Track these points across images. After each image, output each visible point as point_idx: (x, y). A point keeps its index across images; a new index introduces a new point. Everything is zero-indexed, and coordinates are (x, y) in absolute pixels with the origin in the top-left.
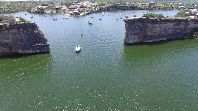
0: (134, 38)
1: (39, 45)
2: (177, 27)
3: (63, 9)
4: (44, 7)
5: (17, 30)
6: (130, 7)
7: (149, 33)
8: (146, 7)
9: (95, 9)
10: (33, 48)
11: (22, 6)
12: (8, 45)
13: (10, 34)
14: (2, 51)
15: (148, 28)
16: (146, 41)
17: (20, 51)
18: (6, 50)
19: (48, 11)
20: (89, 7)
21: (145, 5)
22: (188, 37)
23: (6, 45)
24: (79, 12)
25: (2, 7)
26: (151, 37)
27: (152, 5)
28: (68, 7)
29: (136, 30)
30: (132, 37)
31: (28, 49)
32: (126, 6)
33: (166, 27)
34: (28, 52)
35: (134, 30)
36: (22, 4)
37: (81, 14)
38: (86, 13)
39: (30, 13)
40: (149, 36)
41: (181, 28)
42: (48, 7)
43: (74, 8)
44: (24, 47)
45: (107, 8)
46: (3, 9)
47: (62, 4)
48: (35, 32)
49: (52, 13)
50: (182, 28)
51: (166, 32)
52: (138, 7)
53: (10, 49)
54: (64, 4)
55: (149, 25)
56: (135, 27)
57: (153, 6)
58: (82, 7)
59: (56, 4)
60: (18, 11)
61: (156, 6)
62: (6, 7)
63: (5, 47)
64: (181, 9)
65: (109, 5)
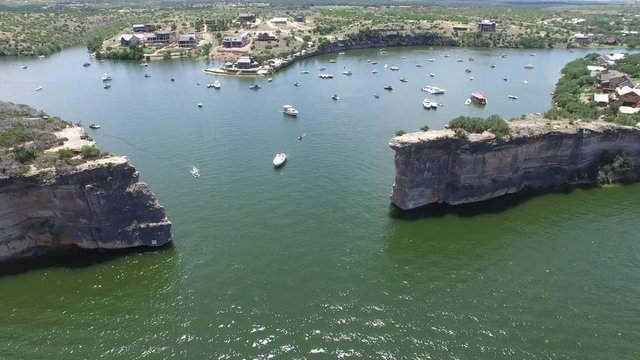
0: (422, 195)
1: (142, 226)
2: (550, 153)
3: (201, 43)
4: (141, 36)
5: (78, 186)
6: (417, 37)
7: (466, 178)
8: (469, 36)
9: (304, 46)
10: (124, 236)
11: (71, 28)
12: (51, 227)
13: (55, 197)
14: (33, 245)
15: (462, 164)
16: (457, 203)
17: (86, 244)
18: (46, 239)
19: (155, 54)
20: (285, 39)
21: (466, 29)
22: (584, 181)
23: (44, 224)
24: (255, 63)
25: (8, 34)
26: (471, 190)
27: (486, 30)
28: (219, 36)
29: (426, 173)
30: (416, 192)
31: (110, 239)
32: (403, 33)
33: (515, 158)
34: (110, 245)
35: (421, 172)
36: (69, 22)
37: (261, 71)
38: (278, 62)
39: (99, 57)
40: (465, 187)
41: (561, 156)
42: (154, 39)
43: (238, 44)
44: (97, 233)
45: (343, 42)
46: (12, 42)
47: (198, 27)
48: (128, 190)
49: (167, 58)
50: (566, 155)
51: (516, 171)
52: (441, 38)
53: (56, 236)
54: (207, 23)
55: (467, 157)
56: (425, 164)
57: (488, 35)
58: (264, 38)
59: (180, 27)
60: (59, 49)
61: (500, 35)
62: (22, 37)
63: (42, 234)
64: (578, 45)
65: (350, 32)
